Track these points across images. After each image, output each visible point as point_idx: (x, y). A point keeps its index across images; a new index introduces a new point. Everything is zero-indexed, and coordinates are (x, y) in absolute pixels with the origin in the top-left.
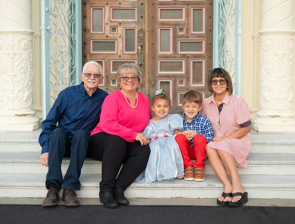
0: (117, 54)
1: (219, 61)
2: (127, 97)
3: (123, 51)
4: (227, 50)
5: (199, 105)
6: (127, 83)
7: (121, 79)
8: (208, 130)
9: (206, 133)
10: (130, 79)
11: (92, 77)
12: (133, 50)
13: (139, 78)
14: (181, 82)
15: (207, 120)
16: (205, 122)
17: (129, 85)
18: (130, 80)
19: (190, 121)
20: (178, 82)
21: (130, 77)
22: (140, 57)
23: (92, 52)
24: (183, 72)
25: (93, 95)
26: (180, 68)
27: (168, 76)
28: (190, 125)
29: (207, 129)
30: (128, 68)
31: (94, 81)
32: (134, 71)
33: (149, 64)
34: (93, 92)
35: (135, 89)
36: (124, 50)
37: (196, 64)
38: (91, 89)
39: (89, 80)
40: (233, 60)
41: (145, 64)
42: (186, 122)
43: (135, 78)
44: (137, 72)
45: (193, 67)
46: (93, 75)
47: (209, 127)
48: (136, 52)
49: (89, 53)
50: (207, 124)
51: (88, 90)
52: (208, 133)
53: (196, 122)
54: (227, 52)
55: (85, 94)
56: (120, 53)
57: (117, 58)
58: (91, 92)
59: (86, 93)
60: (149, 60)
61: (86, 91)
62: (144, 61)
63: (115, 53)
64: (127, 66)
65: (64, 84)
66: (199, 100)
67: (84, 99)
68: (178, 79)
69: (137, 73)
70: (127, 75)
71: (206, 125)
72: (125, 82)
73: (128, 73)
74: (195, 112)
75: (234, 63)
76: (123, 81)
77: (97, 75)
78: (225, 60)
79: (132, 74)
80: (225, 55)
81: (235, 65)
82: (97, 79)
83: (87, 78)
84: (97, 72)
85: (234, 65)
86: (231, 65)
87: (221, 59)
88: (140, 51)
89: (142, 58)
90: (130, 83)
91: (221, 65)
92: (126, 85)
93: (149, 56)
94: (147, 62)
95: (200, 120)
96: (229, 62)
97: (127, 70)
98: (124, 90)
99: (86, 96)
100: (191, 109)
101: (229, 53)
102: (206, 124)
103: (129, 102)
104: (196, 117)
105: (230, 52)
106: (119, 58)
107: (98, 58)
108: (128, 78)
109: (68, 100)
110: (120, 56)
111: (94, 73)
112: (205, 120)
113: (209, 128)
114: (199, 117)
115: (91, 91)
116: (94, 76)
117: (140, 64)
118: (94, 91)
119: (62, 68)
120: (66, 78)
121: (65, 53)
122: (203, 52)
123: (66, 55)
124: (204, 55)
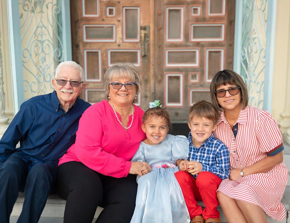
0: (116, 42)
1: (242, 50)
2: (118, 112)
3: (122, 39)
4: (254, 36)
5: (214, 122)
6: (119, 93)
7: (111, 86)
8: (222, 160)
9: (219, 164)
10: (123, 86)
11: (68, 85)
12: (135, 37)
13: (136, 84)
14: (194, 77)
15: (222, 146)
16: (219, 148)
17: (122, 95)
18: (123, 88)
19: (198, 146)
20: (190, 76)
21: (123, 83)
22: (143, 47)
23: (85, 40)
24: (197, 65)
25: (70, 110)
26: (192, 59)
27: (178, 70)
28: (198, 152)
29: (220, 159)
30: (121, 70)
31: (71, 91)
32: (129, 75)
33: (154, 54)
34: (69, 106)
35: (131, 102)
36: (124, 37)
37: (214, 54)
38: (66, 102)
39: (63, 90)
40: (263, 50)
41: (150, 55)
42: (192, 147)
43: (131, 84)
44: (134, 76)
45: (209, 58)
46: (68, 83)
47: (224, 156)
48: (138, 40)
49: (82, 41)
50: (222, 151)
51: (63, 103)
52: (221, 165)
53: (207, 148)
54: (254, 39)
55: (58, 108)
56: (119, 42)
57: (115, 48)
58: (67, 106)
59: (60, 107)
60: (155, 50)
61: (60, 104)
62: (149, 51)
63: (113, 41)
64: (120, 67)
65: (46, 81)
66: (214, 114)
67: (57, 116)
68: (190, 73)
69: (134, 78)
70: (119, 80)
71: (219, 152)
72: (116, 90)
73: (120, 78)
74: (206, 132)
75: (263, 54)
76: (113, 90)
77: (74, 82)
78: (250, 49)
79: (126, 78)
80: (251, 43)
81: (265, 57)
82: (75, 88)
83: (61, 86)
84: (75, 79)
85: (263, 56)
86: (259, 57)
87: (245, 48)
88: (143, 39)
89: (146, 47)
90: (124, 93)
91: (244, 56)
92: (117, 95)
93: (154, 45)
94: (152, 52)
95: (213, 144)
96: (256, 53)
97: (118, 72)
98: (115, 102)
99: (60, 111)
100: (200, 128)
101: (256, 40)
102: (220, 150)
103: (120, 119)
104: (206, 141)
105: (258, 39)
106: (118, 48)
107: (93, 48)
108: (121, 85)
109: (33, 117)
110: (119, 45)
111: (71, 79)
112: (219, 145)
113: (223, 158)
114: (211, 141)
115: (68, 104)
116: (71, 84)
117: (143, 55)
118: (72, 105)
119: (43, 62)
120: (49, 74)
121: (46, 43)
122: (222, 39)
123: (48, 45)
124: (223, 43)
